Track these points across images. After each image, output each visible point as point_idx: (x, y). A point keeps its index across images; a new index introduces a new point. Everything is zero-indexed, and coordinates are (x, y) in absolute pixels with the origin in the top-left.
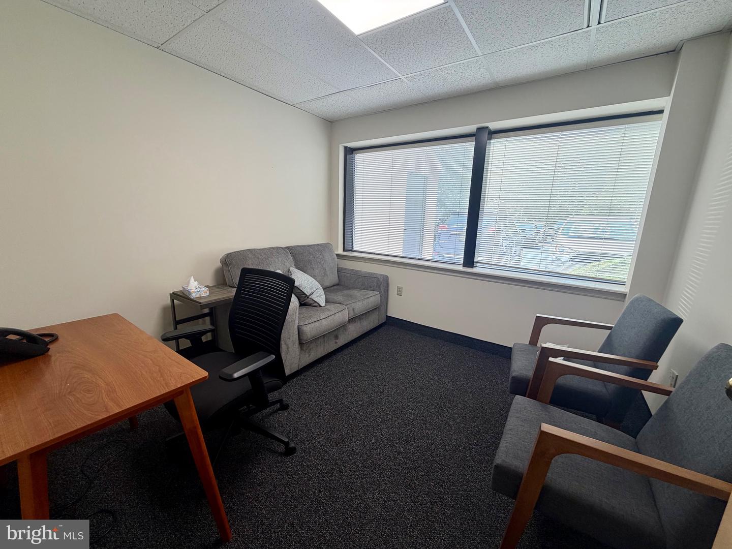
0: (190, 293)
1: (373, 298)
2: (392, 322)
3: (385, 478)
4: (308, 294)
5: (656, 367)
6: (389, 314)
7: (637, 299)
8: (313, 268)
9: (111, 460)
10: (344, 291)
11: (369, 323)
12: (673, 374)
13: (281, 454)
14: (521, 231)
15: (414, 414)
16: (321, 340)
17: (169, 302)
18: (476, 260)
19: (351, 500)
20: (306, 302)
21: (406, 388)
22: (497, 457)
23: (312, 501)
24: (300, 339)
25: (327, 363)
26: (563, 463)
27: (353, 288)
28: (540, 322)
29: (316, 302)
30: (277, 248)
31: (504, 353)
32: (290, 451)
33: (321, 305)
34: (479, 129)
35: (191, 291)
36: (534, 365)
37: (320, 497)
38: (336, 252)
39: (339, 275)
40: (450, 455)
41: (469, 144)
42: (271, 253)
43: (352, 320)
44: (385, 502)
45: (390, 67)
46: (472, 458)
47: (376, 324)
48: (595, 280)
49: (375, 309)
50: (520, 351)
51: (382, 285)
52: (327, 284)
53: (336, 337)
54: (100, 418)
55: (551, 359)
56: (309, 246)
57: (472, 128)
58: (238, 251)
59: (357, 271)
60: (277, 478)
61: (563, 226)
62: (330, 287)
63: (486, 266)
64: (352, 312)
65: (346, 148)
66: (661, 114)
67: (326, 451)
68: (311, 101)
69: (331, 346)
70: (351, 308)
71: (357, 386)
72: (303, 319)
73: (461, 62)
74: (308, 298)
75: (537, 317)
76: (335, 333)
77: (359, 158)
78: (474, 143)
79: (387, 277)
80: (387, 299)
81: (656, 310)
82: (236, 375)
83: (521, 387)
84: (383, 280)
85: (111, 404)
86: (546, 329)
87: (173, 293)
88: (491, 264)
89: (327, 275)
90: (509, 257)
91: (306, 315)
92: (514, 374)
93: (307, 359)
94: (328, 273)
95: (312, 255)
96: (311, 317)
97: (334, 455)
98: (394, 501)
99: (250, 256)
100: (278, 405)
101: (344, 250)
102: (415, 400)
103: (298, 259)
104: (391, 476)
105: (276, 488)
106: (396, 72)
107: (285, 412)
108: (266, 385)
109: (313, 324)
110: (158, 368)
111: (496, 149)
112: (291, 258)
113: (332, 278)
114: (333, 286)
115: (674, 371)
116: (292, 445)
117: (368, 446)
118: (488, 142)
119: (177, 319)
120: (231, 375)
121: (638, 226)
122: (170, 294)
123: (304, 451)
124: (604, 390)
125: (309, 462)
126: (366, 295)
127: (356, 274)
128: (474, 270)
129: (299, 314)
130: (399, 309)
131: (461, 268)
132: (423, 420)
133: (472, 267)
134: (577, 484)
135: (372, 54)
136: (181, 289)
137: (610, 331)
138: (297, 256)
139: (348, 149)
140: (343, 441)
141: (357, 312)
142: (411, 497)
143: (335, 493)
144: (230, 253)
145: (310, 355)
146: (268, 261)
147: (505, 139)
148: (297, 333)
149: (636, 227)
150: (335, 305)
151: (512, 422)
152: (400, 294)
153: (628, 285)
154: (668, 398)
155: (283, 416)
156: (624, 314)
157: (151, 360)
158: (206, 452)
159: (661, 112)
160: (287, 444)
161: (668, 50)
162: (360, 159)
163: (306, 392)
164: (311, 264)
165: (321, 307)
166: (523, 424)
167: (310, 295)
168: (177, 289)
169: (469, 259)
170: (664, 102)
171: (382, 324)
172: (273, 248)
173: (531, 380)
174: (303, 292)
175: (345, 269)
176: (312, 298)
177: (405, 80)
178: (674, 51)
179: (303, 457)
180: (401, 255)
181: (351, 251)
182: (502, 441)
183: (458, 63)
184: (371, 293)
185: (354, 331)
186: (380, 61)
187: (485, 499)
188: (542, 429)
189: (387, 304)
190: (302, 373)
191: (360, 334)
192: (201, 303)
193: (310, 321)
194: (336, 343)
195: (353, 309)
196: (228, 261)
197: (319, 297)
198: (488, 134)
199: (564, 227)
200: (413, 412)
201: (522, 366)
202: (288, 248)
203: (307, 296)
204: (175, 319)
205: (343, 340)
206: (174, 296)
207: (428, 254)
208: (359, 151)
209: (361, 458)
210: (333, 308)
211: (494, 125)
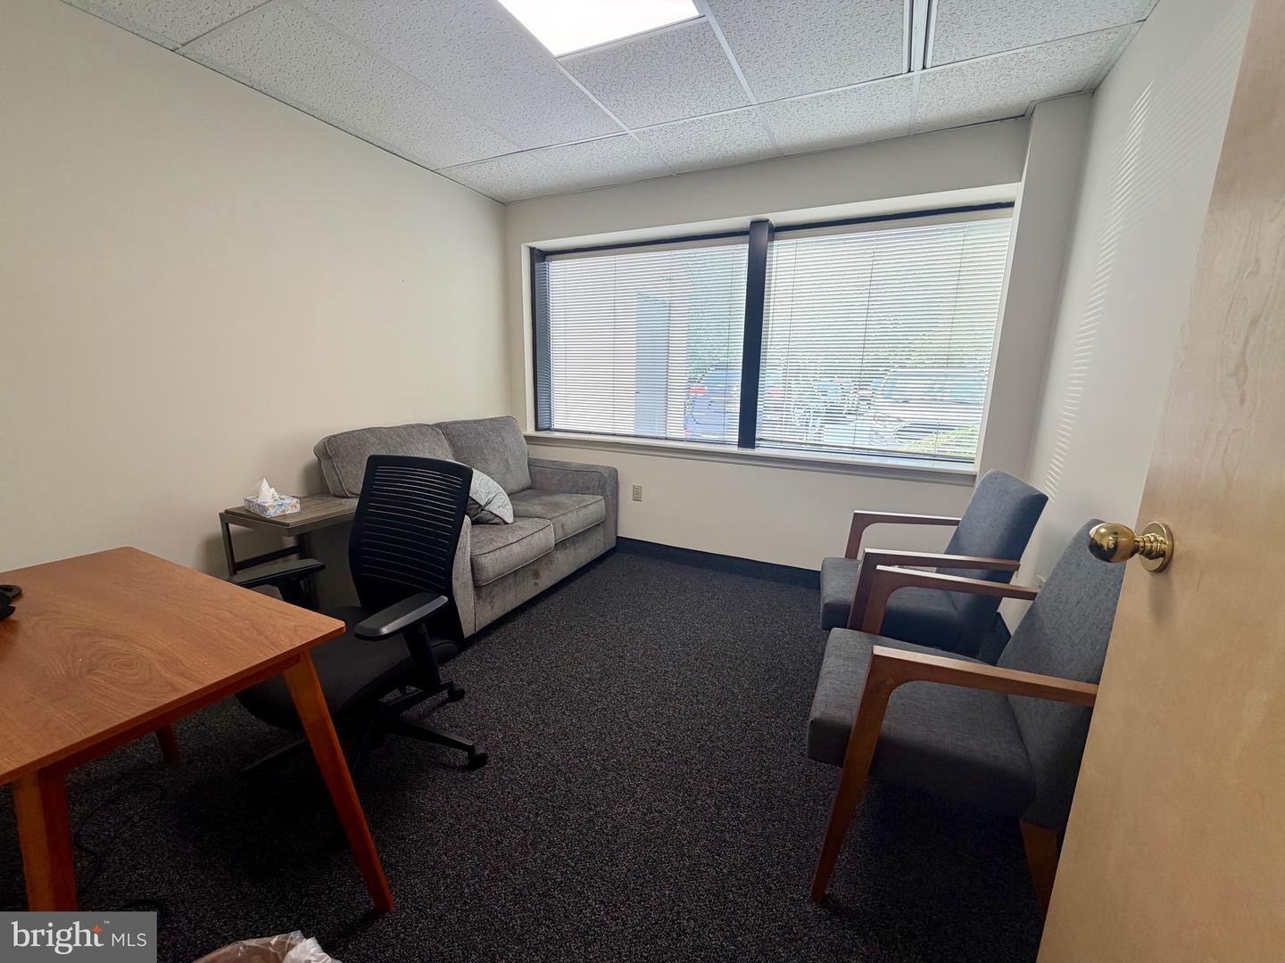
0: (265, 509)
1: (593, 507)
2: (627, 547)
3: (641, 781)
4: (483, 503)
5: (1017, 567)
6: (622, 533)
7: (990, 477)
8: (485, 460)
9: (136, 819)
10: (543, 498)
11: (590, 550)
12: (1041, 580)
13: (463, 769)
14: (820, 394)
15: (676, 683)
16: (511, 580)
17: (218, 528)
18: (757, 436)
19: (590, 820)
20: (481, 517)
21: (660, 646)
22: (813, 709)
23: (525, 832)
24: (475, 581)
25: (522, 620)
26: (903, 704)
27: (557, 492)
28: (861, 522)
29: (496, 516)
30: (420, 425)
31: (810, 580)
32: (477, 761)
33: (506, 520)
34: (755, 223)
35: (266, 505)
36: (855, 585)
37: (539, 823)
38: (524, 433)
39: (533, 471)
40: (739, 736)
41: (740, 246)
42: (410, 435)
43: (561, 545)
44: (645, 814)
45: (610, 114)
46: (772, 737)
47: (600, 551)
48: (934, 458)
49: (598, 525)
50: (834, 568)
51: (605, 485)
52: (514, 487)
53: (536, 575)
54: (166, 701)
55: (879, 567)
56: (475, 422)
57: (742, 221)
58: (349, 432)
59: (563, 463)
60: (459, 806)
61: (882, 385)
62: (517, 492)
63: (774, 445)
64: (559, 530)
65: (532, 250)
66: (1011, 209)
67: (539, 755)
68: (470, 164)
69: (528, 591)
70: (559, 525)
71: (578, 651)
72: (479, 544)
73: (723, 113)
74: (482, 510)
75: (855, 514)
76: (533, 568)
77: (556, 268)
78: (747, 246)
79: (616, 471)
80: (617, 507)
81: (1014, 488)
82: (385, 630)
83: (838, 616)
84: (610, 475)
85: (179, 680)
86: (870, 532)
87: (226, 511)
88: (782, 442)
89: (511, 472)
90: (805, 434)
91: (483, 538)
92: (827, 600)
93: (489, 614)
94: (512, 468)
95: (484, 437)
96: (492, 540)
97: (552, 759)
98: (660, 812)
99: (372, 440)
100: (445, 694)
101: (537, 429)
102: (676, 663)
103: (460, 444)
104: (650, 777)
105: (460, 820)
106: (621, 124)
107: (460, 704)
108: (433, 649)
109: (497, 553)
110: (247, 622)
111: (782, 254)
112: (446, 444)
113: (521, 477)
114: (523, 490)
115: (1042, 578)
116: (480, 751)
117: (607, 740)
118: (769, 244)
119: (236, 561)
120: (377, 630)
121: (986, 379)
122: (221, 514)
123: (502, 759)
124: (952, 611)
125: (513, 773)
126: (582, 501)
127: (563, 469)
128: (757, 451)
129: (472, 536)
130: (637, 524)
131: (735, 449)
132: (692, 691)
133: (753, 446)
134: (924, 729)
135: (580, 90)
136: (241, 504)
137: (956, 527)
138: (455, 439)
139: (536, 252)
140: (565, 736)
141: (570, 532)
142: (684, 802)
143: (563, 814)
144: (334, 436)
145: (492, 607)
146: (405, 448)
147: (794, 241)
148: (469, 568)
149: (983, 380)
150: (531, 519)
151: (829, 663)
152: (637, 498)
153: (978, 461)
154: (1034, 603)
155: (456, 709)
156: (974, 499)
157: (230, 612)
158: (343, 762)
159: (1011, 205)
160: (470, 749)
161: (1017, 115)
162: (557, 270)
163: (492, 669)
164: (483, 453)
165: (506, 523)
166: (846, 663)
167: (487, 504)
168: (235, 503)
169: (748, 435)
170: (1013, 191)
171: (610, 550)
172: (413, 426)
173: (852, 605)
174: (474, 500)
175: (542, 460)
176: (490, 510)
177: (634, 136)
178: (1023, 116)
179: (501, 768)
180: (631, 432)
181: (549, 429)
182: (819, 688)
183: (720, 114)
184: (589, 498)
185: (565, 563)
186: (593, 103)
187: (796, 789)
188: (875, 653)
189: (617, 516)
190: (479, 640)
191: (575, 569)
192: (288, 525)
193: (492, 548)
194: (536, 584)
195: (563, 526)
196: (330, 450)
197: (503, 507)
198: (769, 232)
199: (884, 387)
200: (674, 681)
201: (839, 588)
202: (438, 425)
203: (480, 506)
204: (233, 559)
205: (547, 579)
206: (228, 517)
207: (676, 430)
208: (556, 256)
209: (600, 758)
210: (528, 525)
211: (777, 218)
